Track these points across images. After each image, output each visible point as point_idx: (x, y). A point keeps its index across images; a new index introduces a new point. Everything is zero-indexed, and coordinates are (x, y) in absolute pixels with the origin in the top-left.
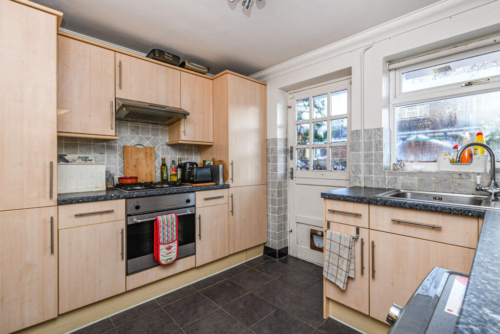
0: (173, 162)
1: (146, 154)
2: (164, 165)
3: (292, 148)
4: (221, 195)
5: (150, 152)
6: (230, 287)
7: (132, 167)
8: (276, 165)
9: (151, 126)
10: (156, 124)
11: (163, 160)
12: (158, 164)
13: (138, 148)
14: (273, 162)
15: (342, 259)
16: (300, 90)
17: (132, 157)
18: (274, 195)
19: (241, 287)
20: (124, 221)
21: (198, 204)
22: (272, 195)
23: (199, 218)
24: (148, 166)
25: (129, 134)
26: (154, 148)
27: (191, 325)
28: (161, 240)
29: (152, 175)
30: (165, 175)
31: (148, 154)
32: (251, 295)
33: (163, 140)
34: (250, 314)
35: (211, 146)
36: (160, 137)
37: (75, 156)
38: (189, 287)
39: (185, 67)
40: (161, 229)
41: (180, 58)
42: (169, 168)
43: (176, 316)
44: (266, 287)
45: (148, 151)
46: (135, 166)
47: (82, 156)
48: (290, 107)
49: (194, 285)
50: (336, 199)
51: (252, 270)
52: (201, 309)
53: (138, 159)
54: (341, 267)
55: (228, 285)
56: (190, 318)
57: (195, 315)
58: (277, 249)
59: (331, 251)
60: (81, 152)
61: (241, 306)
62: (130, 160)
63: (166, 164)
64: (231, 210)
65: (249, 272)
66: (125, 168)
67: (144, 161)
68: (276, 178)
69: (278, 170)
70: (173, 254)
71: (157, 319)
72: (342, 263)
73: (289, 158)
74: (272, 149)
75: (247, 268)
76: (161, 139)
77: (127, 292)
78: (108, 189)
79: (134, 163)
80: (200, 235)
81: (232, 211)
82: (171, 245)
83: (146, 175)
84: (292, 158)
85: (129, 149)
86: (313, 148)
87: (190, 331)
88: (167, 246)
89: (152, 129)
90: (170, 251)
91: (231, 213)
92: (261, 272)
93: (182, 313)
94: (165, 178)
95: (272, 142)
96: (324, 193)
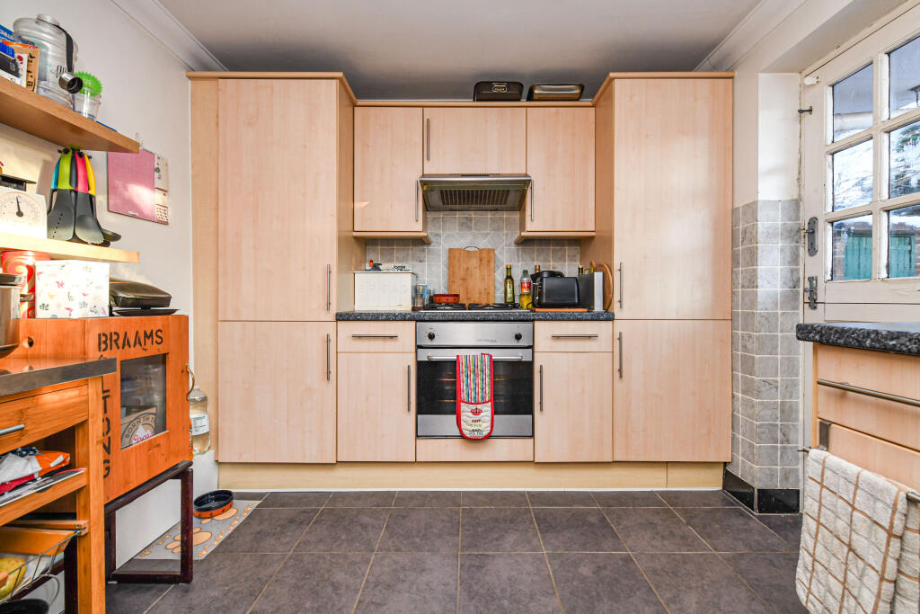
0: (525, 272)
1: (481, 260)
2: (509, 277)
3: (813, 221)
4: (594, 333)
5: (486, 257)
6: (592, 525)
7: (459, 282)
8: (755, 271)
9: (489, 215)
10: (496, 210)
11: (509, 269)
12: (500, 276)
13: (469, 252)
14: (748, 264)
15: (861, 564)
16: (840, 50)
17: (460, 266)
18: (749, 346)
19: (615, 536)
20: (414, 355)
21: (540, 345)
22: (745, 347)
23: (541, 372)
24: (483, 279)
25: (457, 231)
26: (494, 250)
27: (476, 556)
28: (464, 396)
29: (488, 293)
30: (509, 295)
31: (483, 261)
32: (627, 560)
33: (509, 236)
34: (591, 597)
35: (592, 238)
36: (505, 232)
37: (391, 265)
38: (522, 494)
39: (535, 97)
40: (463, 377)
41: (523, 86)
42: (517, 283)
43: (468, 530)
44: (674, 560)
45: (484, 255)
46: (464, 279)
47: (397, 265)
48: (810, 111)
49: (532, 494)
50: (847, 346)
51: (667, 511)
52: (511, 538)
53: (468, 268)
54: (855, 592)
55: (593, 519)
56: (486, 543)
57: (495, 543)
58: (757, 485)
59: (822, 520)
60: (399, 260)
61: (585, 570)
62: (457, 270)
63: (513, 276)
64: (617, 367)
65: (657, 513)
66: (451, 281)
67: (478, 271)
68: (753, 303)
69: (760, 282)
70: (484, 425)
71: (443, 521)
72: (861, 578)
73: (803, 251)
74: (745, 232)
75: (661, 504)
76: (507, 234)
77: (416, 463)
78: (414, 309)
79: (462, 273)
80: (541, 403)
81: (620, 370)
82: (479, 407)
83: (480, 293)
84: (812, 250)
85: (457, 255)
86: (888, 211)
87: (468, 564)
88: (474, 407)
89: (491, 219)
90: (477, 418)
91: (617, 374)
92: (688, 524)
93: (479, 529)
94: (509, 301)
95: (744, 213)
96: (807, 326)
